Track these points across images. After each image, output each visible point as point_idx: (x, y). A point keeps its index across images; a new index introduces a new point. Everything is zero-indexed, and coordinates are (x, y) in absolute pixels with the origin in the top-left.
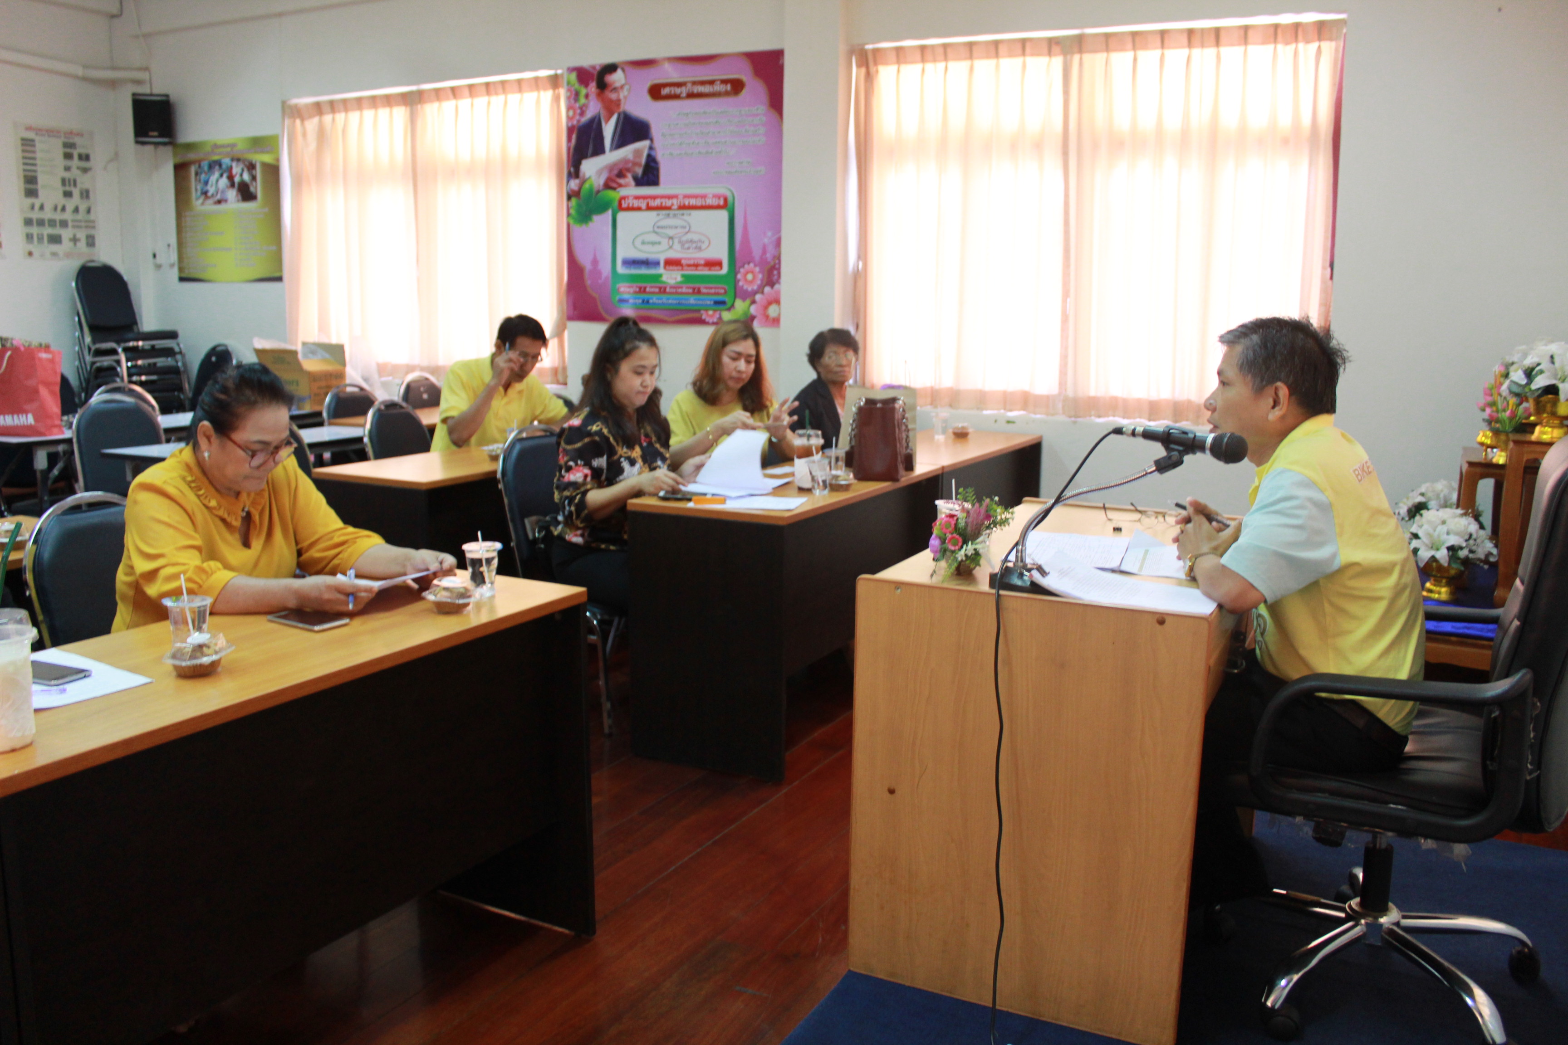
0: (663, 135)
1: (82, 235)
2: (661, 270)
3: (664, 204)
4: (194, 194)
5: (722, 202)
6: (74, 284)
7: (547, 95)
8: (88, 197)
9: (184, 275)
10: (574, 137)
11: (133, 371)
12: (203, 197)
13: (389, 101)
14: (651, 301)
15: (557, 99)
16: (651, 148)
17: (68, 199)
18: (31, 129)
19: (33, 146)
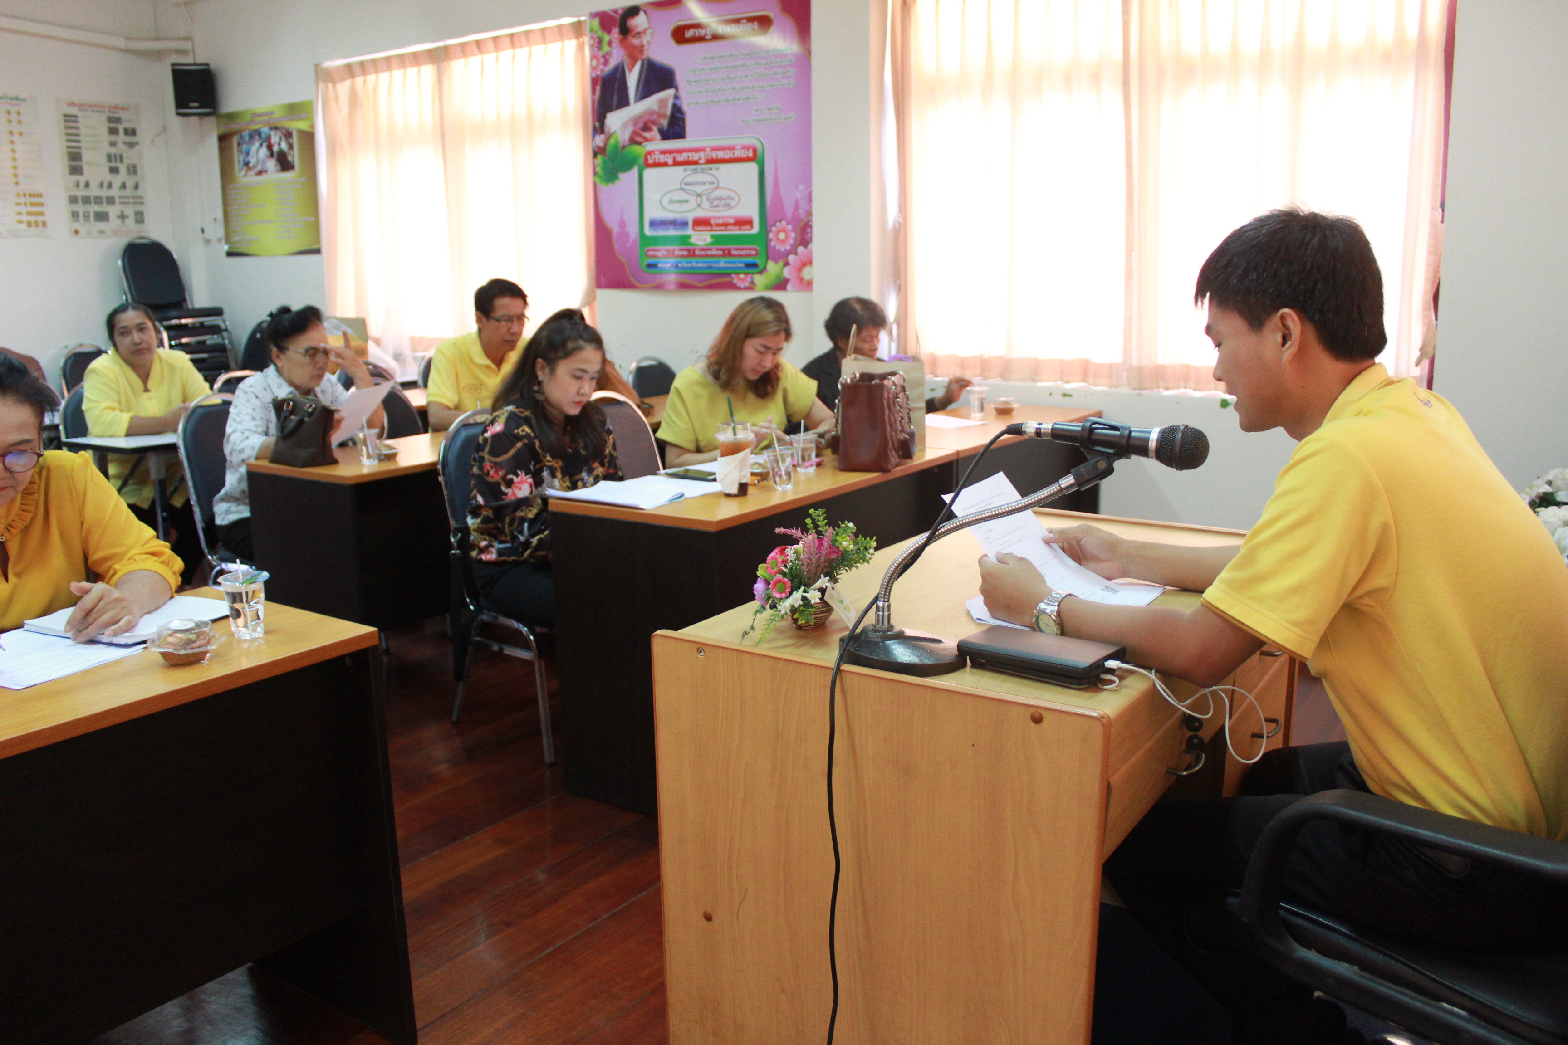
0: (688, 82)
1: (130, 211)
2: (689, 231)
3: (691, 159)
4: (237, 166)
5: (751, 155)
6: (120, 262)
7: (571, 44)
8: (135, 172)
9: (231, 250)
10: (598, 88)
12: (245, 168)
13: (416, 59)
14: (680, 265)
15: (581, 48)
16: (676, 97)
17: (114, 175)
18: (72, 104)
19: (77, 122)
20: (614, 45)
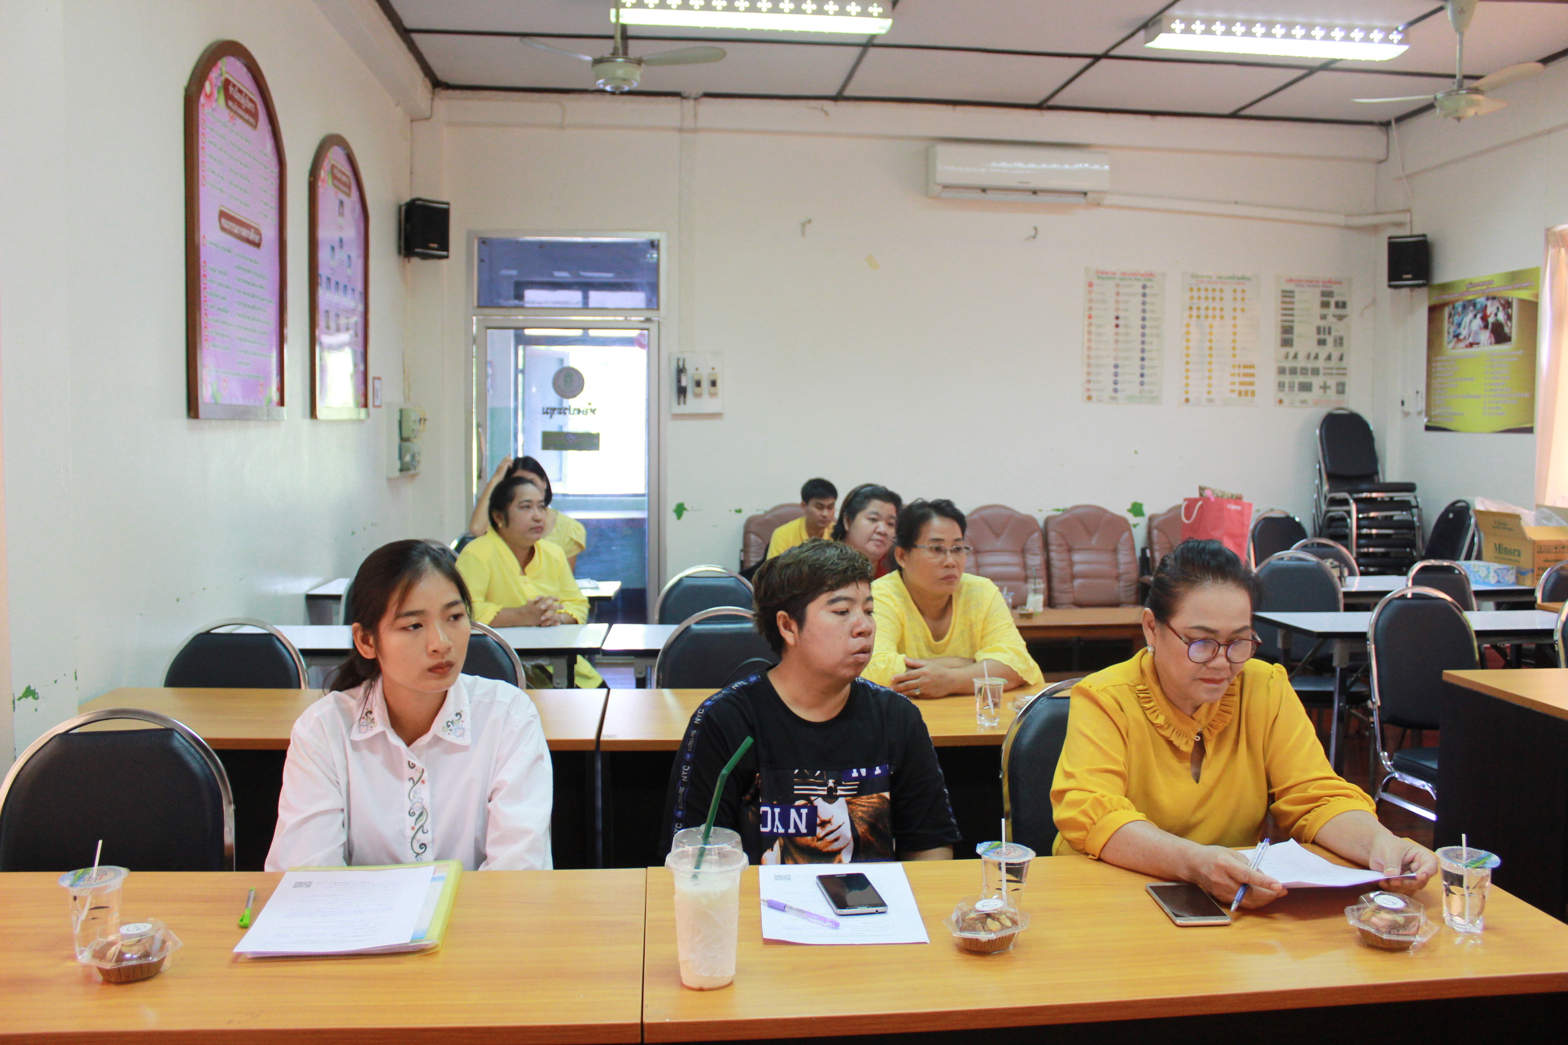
1: (1332, 382)
4: (1446, 338)
6: (1318, 432)
8: (1341, 344)
9: (1430, 424)
11: (1363, 523)
12: (1455, 340)
17: (1322, 347)
18: (1290, 281)
19: (1293, 297)
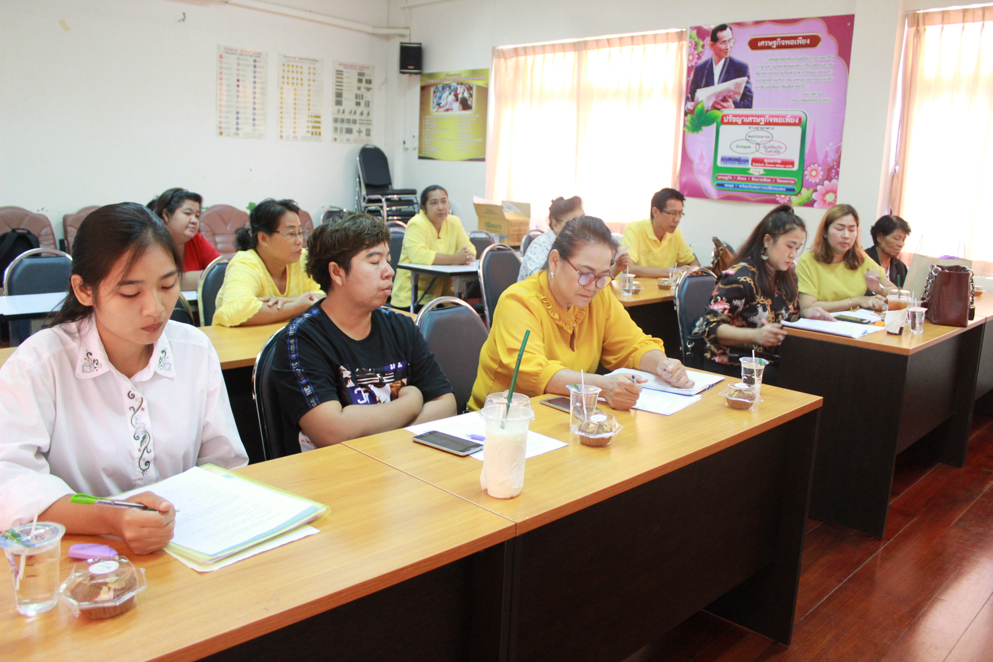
0: (757, 74)
1: (364, 129)
2: (749, 166)
3: (754, 121)
4: (432, 105)
5: (797, 121)
6: (358, 159)
7: (674, 45)
8: (368, 106)
9: (421, 155)
10: (692, 73)
11: (390, 213)
12: (437, 107)
13: (563, 47)
14: (740, 186)
15: (681, 48)
16: (748, 82)
17: (358, 107)
18: (341, 64)
19: (342, 74)
20: (706, 47)
